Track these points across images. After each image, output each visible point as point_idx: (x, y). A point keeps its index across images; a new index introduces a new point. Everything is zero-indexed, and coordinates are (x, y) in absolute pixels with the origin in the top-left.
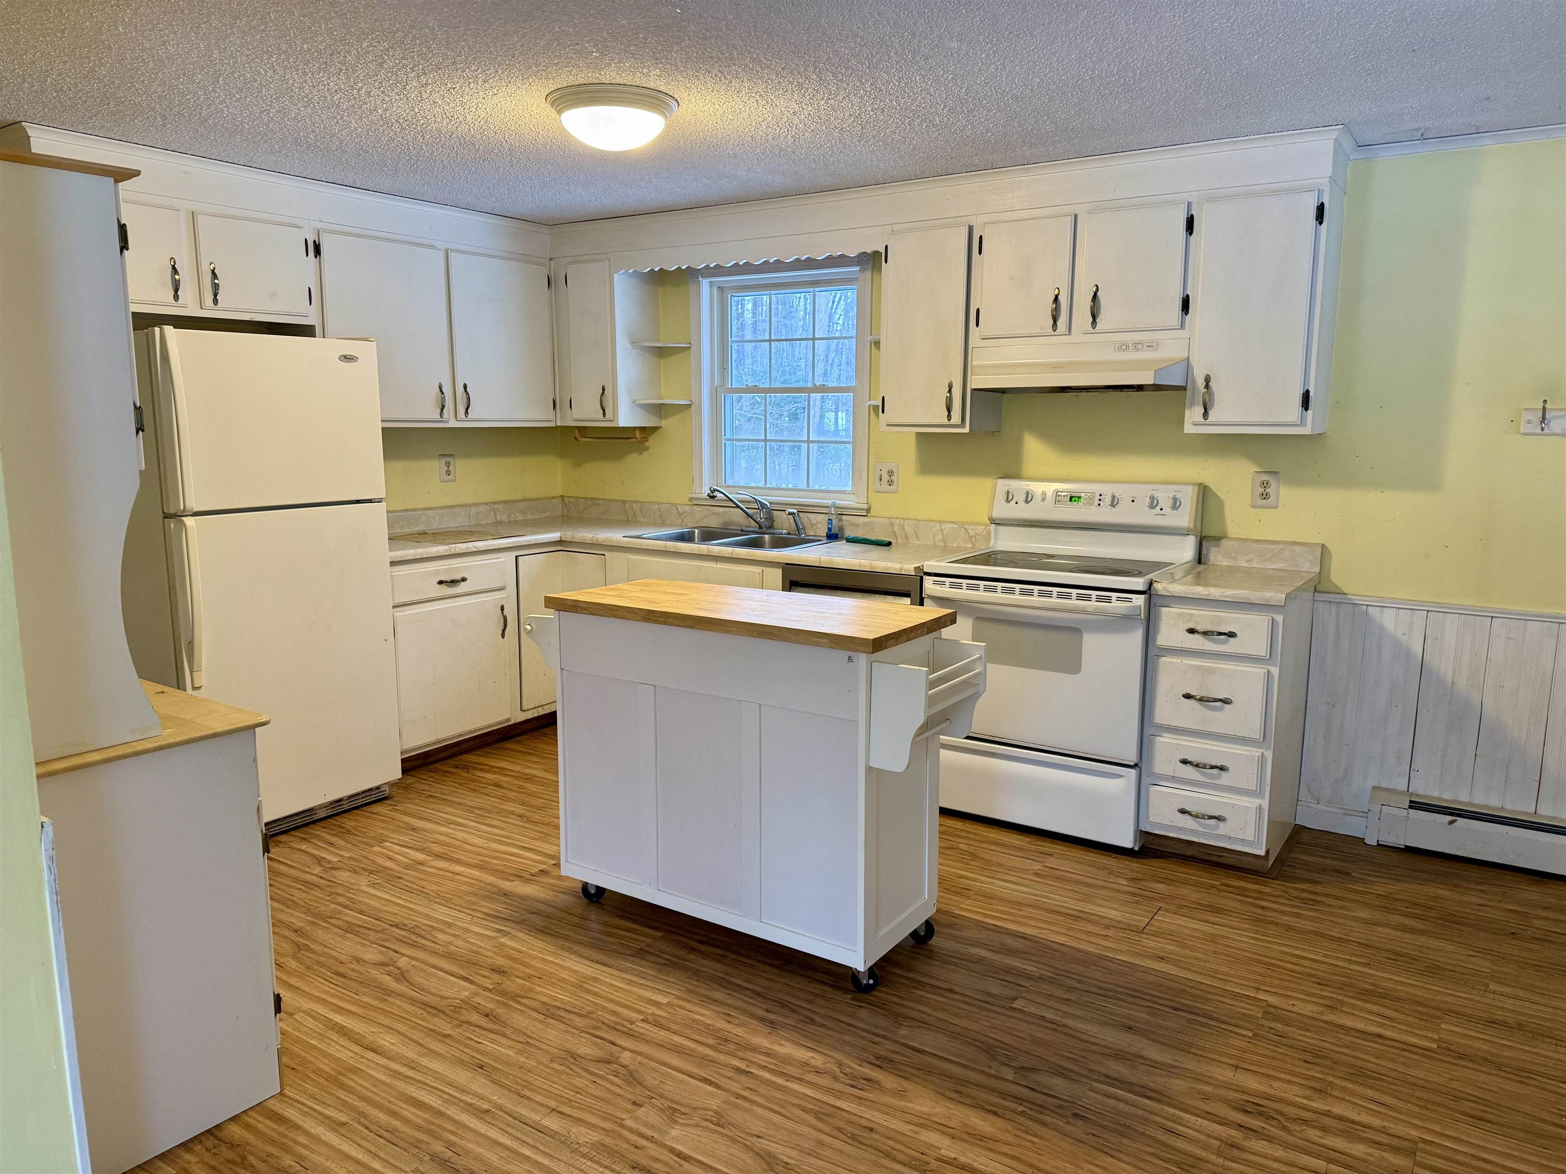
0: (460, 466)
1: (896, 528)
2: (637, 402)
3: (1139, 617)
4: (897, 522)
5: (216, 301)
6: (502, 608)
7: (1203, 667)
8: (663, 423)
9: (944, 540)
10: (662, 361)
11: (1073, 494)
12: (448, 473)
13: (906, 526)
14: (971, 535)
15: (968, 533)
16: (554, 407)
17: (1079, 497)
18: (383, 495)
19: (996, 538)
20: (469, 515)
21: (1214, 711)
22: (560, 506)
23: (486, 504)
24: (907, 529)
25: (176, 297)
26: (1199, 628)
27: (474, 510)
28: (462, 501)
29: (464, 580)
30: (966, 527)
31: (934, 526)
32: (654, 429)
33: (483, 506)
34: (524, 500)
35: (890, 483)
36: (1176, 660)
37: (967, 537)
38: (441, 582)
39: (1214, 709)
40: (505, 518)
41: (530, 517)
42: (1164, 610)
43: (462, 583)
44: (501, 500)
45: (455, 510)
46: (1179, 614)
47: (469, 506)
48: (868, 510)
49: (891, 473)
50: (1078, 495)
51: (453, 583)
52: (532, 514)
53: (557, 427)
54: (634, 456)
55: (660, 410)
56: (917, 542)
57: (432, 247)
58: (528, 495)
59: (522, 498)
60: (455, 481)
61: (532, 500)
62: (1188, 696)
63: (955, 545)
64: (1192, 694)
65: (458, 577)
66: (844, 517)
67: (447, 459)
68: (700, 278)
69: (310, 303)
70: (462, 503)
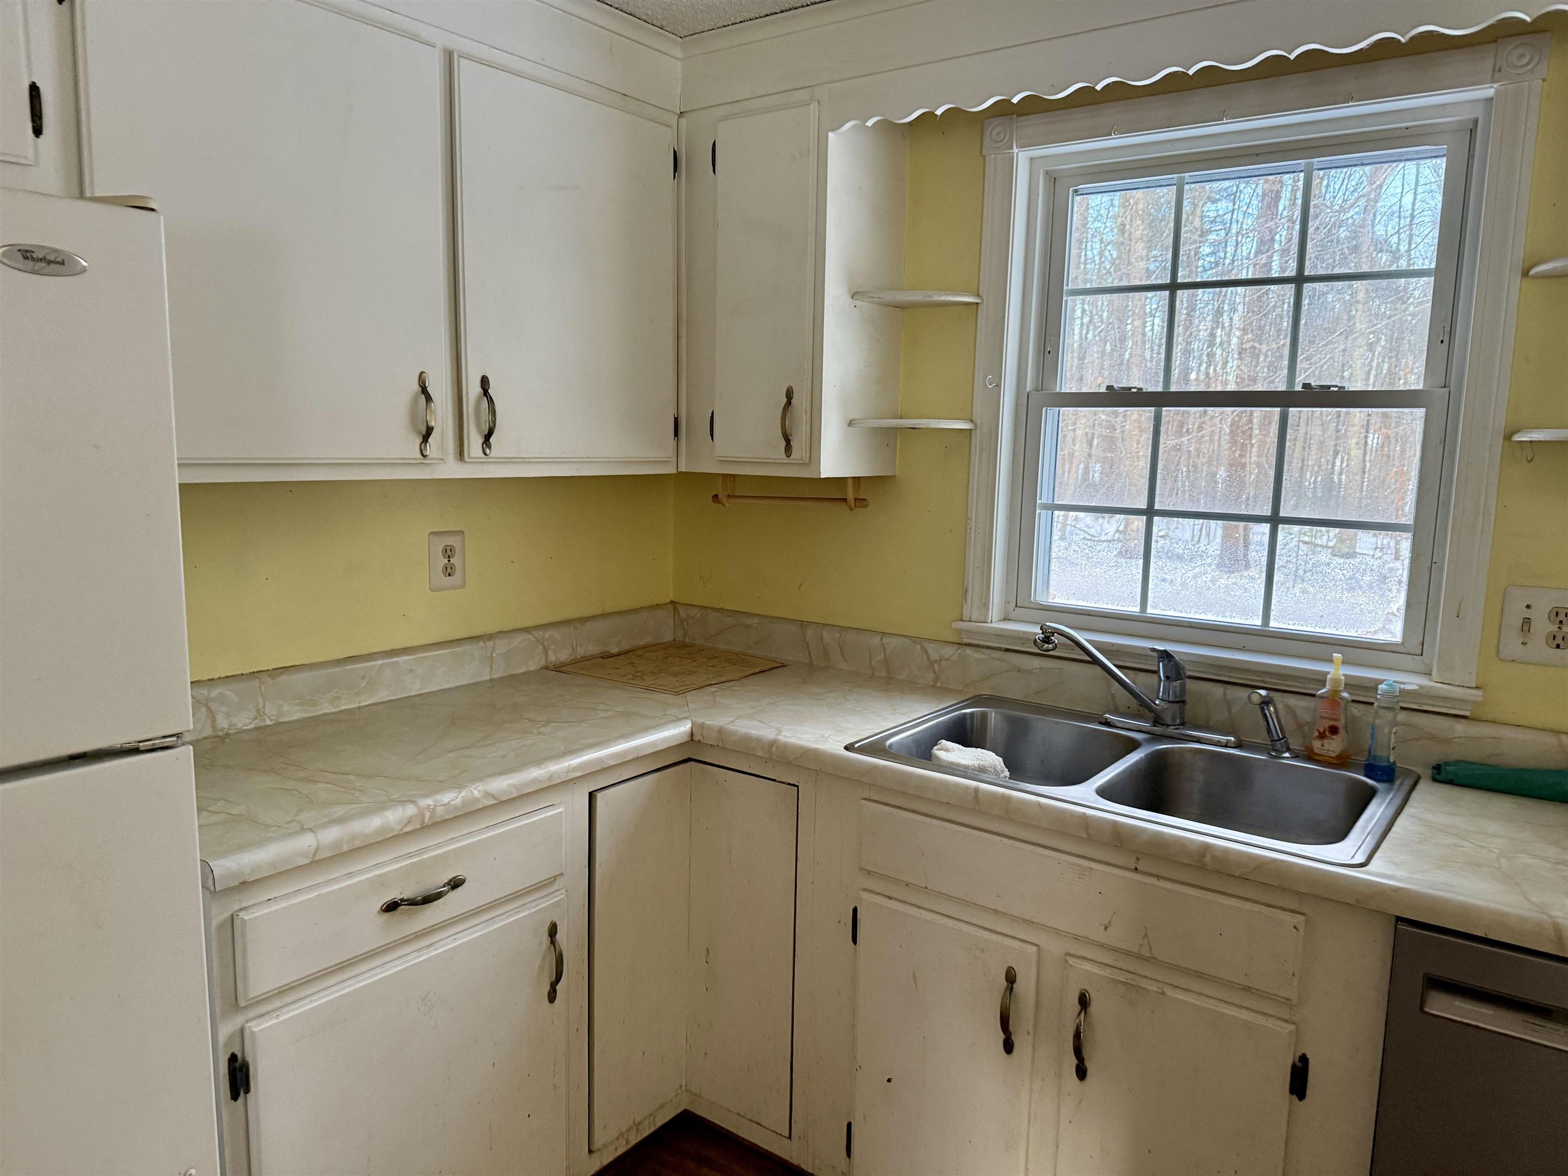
0: (475, 554)
6: (553, 931)
8: (913, 470)
12: (449, 571)
16: (676, 434)
20: (491, 658)
22: (671, 622)
23: (526, 630)
27: (501, 646)
29: (456, 884)
33: (521, 636)
34: (604, 615)
35: (1559, 642)
38: (391, 907)
40: (564, 656)
43: (452, 895)
45: (459, 648)
49: (1562, 617)
51: (426, 898)
53: (679, 471)
58: (611, 607)
59: (600, 612)
60: (464, 586)
61: (620, 613)
65: (441, 882)
67: (449, 541)
68: (1015, 150)
69: (38, 131)
70: (476, 632)
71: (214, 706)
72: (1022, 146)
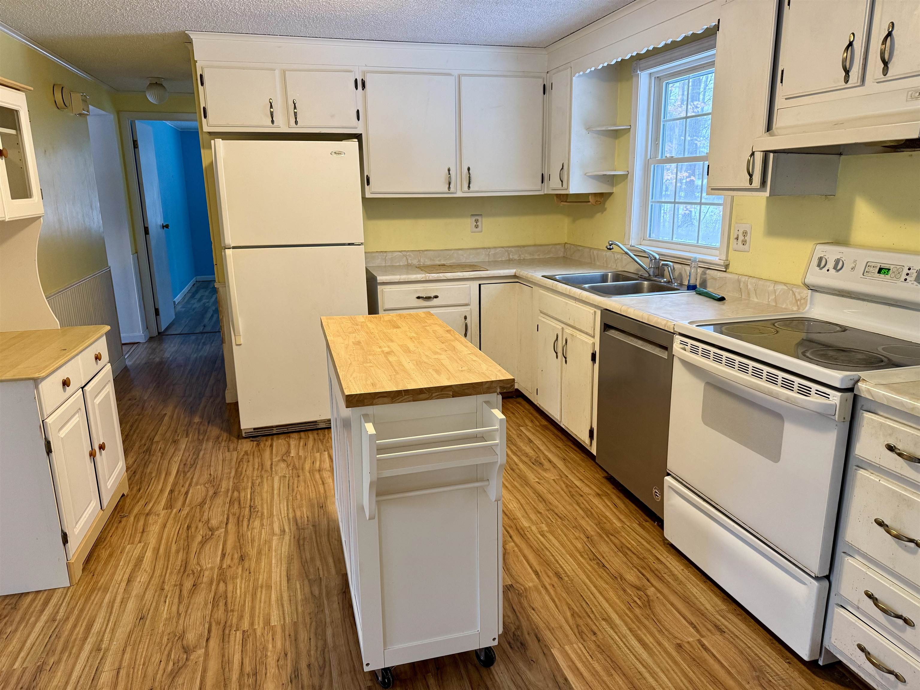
0: (486, 222)
1: (742, 284)
2: (587, 175)
3: (833, 417)
4: (743, 279)
5: (296, 122)
6: (465, 318)
7: (900, 494)
8: (615, 190)
9: (775, 300)
10: (617, 141)
11: (883, 266)
12: (477, 227)
13: (748, 284)
14: (797, 299)
15: (795, 296)
16: (543, 180)
17: (889, 269)
18: (363, 241)
19: (811, 303)
20: (489, 254)
21: (905, 550)
22: (563, 250)
23: (503, 247)
24: (750, 286)
25: (273, 122)
26: (900, 446)
27: (492, 252)
28: (486, 246)
29: (436, 297)
30: (794, 289)
31: (769, 286)
32: (610, 194)
33: (500, 249)
34: (535, 245)
35: (744, 243)
36: (874, 478)
37: (794, 301)
38: (418, 298)
39: (905, 548)
40: (516, 257)
41: (537, 257)
42: (867, 415)
43: (435, 299)
44: (517, 245)
45: (478, 251)
46: (881, 424)
47: (489, 248)
48: (727, 266)
49: (745, 233)
50: (887, 266)
51: (428, 298)
52: (539, 255)
53: (545, 194)
54: (599, 215)
55: (612, 180)
56: (756, 300)
57: (449, 75)
58: (538, 242)
59: (534, 244)
60: (482, 232)
61: (541, 245)
62: (881, 524)
63: (784, 307)
64: (886, 522)
65: (432, 295)
66: (708, 271)
67: (477, 218)
68: (639, 72)
69: (359, 120)
70: (485, 246)
71: (408, 257)
72: (641, 70)
